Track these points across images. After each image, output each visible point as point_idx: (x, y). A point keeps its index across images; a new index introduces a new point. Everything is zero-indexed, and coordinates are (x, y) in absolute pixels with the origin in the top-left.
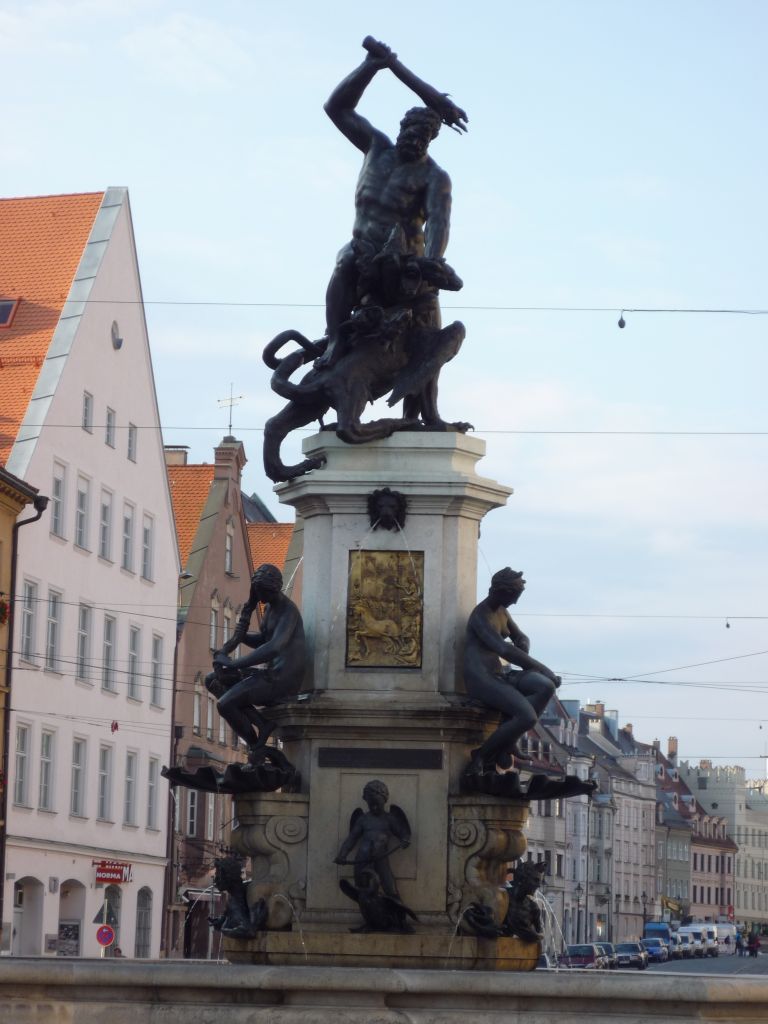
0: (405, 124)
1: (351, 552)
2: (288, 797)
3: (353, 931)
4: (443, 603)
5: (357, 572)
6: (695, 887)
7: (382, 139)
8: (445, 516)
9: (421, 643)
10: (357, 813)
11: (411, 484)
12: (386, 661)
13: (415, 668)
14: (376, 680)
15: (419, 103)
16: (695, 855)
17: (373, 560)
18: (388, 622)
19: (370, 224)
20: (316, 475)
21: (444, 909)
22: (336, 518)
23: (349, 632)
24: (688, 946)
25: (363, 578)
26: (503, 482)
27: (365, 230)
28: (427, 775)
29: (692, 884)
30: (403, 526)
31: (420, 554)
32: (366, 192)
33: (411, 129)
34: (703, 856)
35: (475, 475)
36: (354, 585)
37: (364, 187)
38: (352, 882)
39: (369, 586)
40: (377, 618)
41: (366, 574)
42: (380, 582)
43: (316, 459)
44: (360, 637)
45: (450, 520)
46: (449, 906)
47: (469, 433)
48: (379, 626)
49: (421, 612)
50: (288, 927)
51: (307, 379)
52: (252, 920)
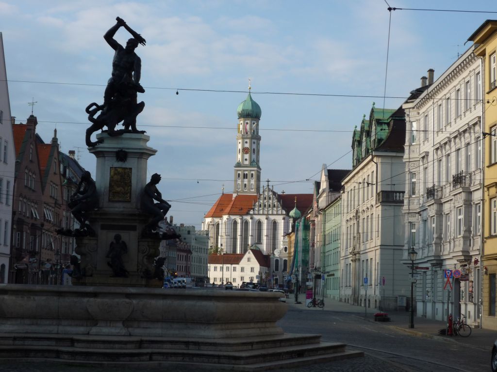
0: (128, 43)
1: (111, 168)
2: (92, 238)
3: (111, 277)
4: (137, 182)
5: (112, 174)
6: (178, 266)
7: (121, 47)
8: (138, 158)
9: (131, 194)
10: (112, 243)
11: (129, 149)
12: (120, 199)
13: (129, 202)
14: (117, 205)
15: (132, 37)
16: (178, 255)
17: (117, 170)
18: (121, 188)
19: (117, 72)
20: (101, 145)
21: (136, 271)
22: (106, 158)
23: (110, 191)
24: (176, 285)
25: (114, 175)
26: (154, 148)
27: (116, 73)
28: (132, 233)
29: (177, 265)
30: (126, 160)
31: (131, 169)
32: (116, 62)
33: (130, 45)
34: (181, 256)
35: (146, 146)
36: (111, 177)
37: (116, 61)
38: (111, 263)
39: (116, 177)
40: (118, 187)
41: (115, 174)
42: (119, 177)
43: (101, 140)
44: (113, 192)
45: (140, 159)
46: (138, 270)
47: (145, 134)
48: (118, 189)
49: (131, 186)
50: (91, 276)
51: (99, 117)
52: (81, 273)
